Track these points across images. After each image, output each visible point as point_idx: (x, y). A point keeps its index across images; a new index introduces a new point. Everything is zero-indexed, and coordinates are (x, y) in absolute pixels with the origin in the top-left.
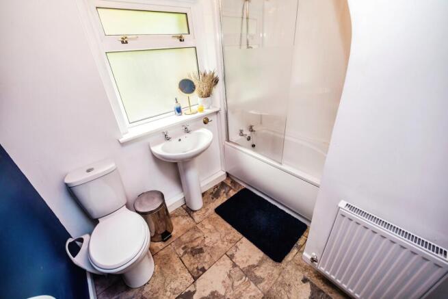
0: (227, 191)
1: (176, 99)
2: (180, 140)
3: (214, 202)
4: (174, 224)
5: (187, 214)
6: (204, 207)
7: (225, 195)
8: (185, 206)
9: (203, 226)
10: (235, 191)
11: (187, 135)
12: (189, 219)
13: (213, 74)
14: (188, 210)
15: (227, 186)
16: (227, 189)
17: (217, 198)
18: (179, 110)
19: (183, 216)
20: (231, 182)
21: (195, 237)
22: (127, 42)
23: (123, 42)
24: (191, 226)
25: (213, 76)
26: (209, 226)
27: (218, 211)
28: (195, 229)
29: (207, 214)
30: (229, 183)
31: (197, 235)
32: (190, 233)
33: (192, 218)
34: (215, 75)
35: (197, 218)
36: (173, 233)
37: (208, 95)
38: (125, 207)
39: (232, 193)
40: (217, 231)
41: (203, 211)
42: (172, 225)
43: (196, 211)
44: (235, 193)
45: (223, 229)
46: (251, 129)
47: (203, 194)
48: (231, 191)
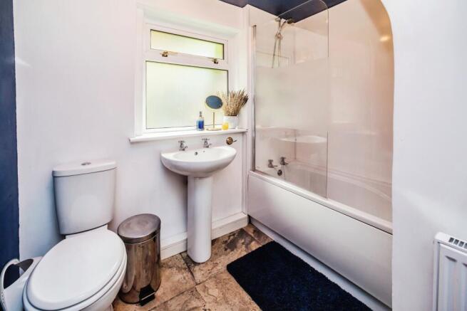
0: (247, 242)
1: (201, 113)
2: (197, 153)
3: (226, 255)
4: (163, 279)
5: (185, 266)
6: (211, 259)
7: (244, 247)
8: (184, 255)
9: (205, 289)
10: (258, 243)
11: (206, 149)
12: (187, 274)
13: (243, 92)
14: (188, 262)
15: (248, 235)
16: (248, 239)
17: (232, 250)
18: (201, 126)
19: (179, 269)
20: (255, 231)
21: (191, 307)
22: (167, 56)
23: (163, 55)
24: (188, 286)
25: (242, 95)
26: (215, 292)
27: (232, 268)
28: (193, 291)
29: (215, 271)
30: (251, 232)
31: (194, 303)
32: (184, 298)
33: (192, 274)
34: (245, 94)
35: (199, 275)
36: (158, 293)
37: (235, 113)
38: (107, 226)
39: (254, 246)
40: (227, 302)
41: (210, 267)
42: (160, 278)
43: (199, 264)
44: (258, 246)
45: (236, 301)
46: (283, 162)
47: (213, 242)
48: (253, 243)
